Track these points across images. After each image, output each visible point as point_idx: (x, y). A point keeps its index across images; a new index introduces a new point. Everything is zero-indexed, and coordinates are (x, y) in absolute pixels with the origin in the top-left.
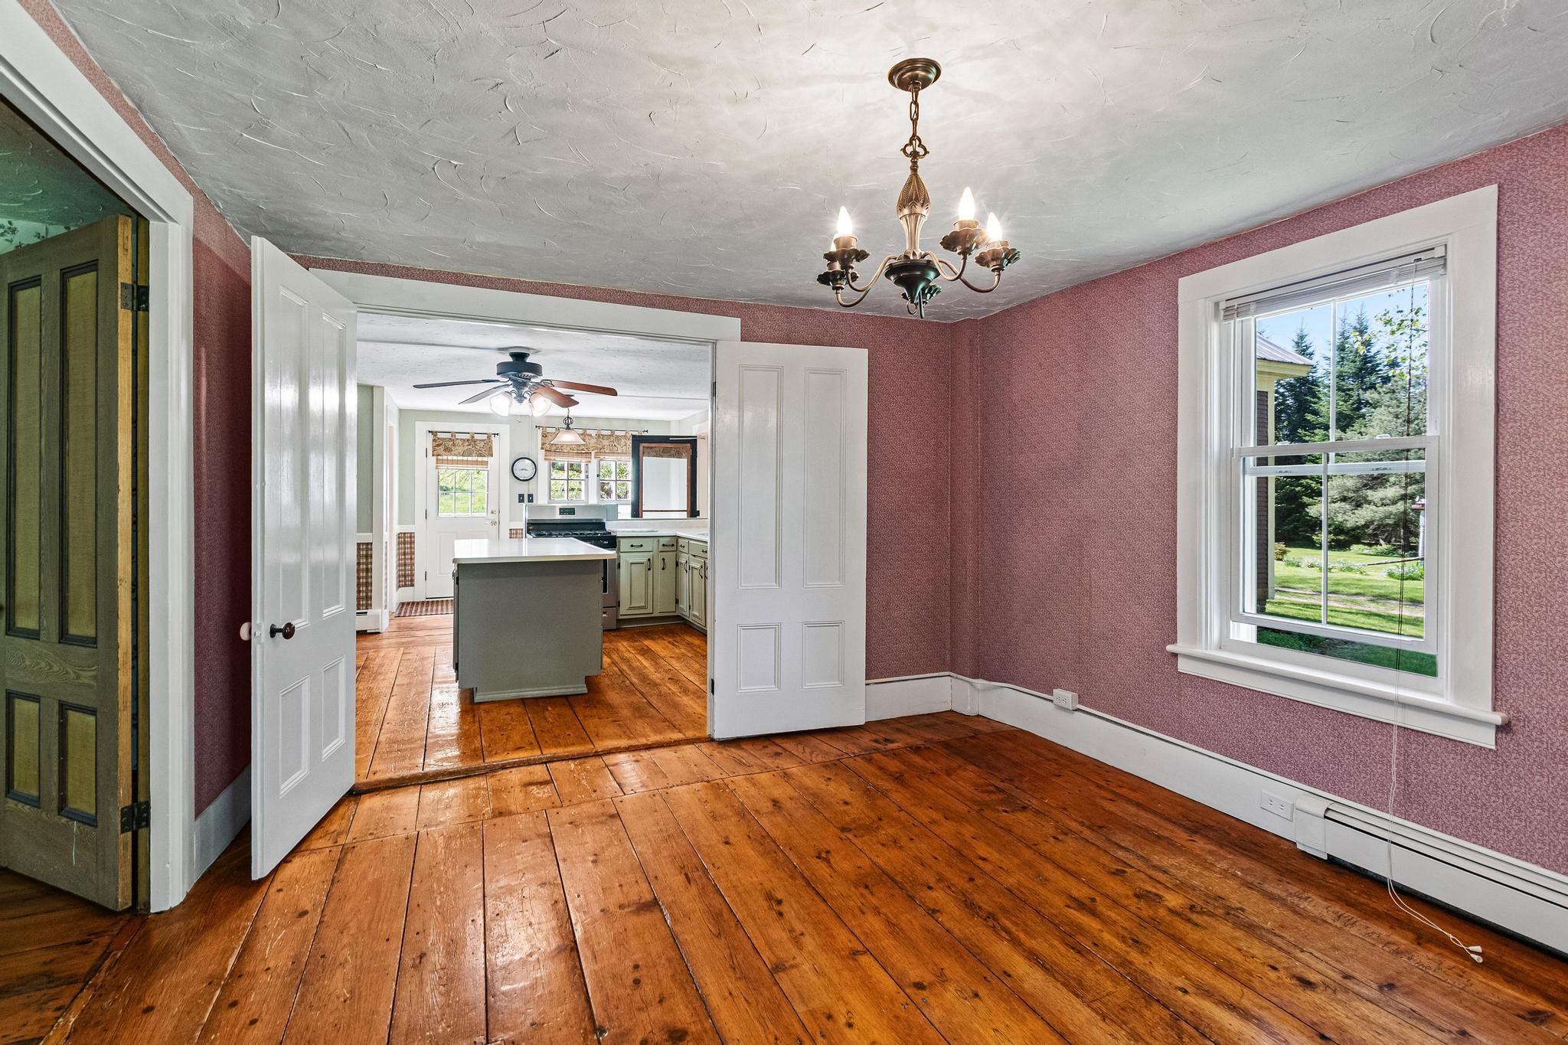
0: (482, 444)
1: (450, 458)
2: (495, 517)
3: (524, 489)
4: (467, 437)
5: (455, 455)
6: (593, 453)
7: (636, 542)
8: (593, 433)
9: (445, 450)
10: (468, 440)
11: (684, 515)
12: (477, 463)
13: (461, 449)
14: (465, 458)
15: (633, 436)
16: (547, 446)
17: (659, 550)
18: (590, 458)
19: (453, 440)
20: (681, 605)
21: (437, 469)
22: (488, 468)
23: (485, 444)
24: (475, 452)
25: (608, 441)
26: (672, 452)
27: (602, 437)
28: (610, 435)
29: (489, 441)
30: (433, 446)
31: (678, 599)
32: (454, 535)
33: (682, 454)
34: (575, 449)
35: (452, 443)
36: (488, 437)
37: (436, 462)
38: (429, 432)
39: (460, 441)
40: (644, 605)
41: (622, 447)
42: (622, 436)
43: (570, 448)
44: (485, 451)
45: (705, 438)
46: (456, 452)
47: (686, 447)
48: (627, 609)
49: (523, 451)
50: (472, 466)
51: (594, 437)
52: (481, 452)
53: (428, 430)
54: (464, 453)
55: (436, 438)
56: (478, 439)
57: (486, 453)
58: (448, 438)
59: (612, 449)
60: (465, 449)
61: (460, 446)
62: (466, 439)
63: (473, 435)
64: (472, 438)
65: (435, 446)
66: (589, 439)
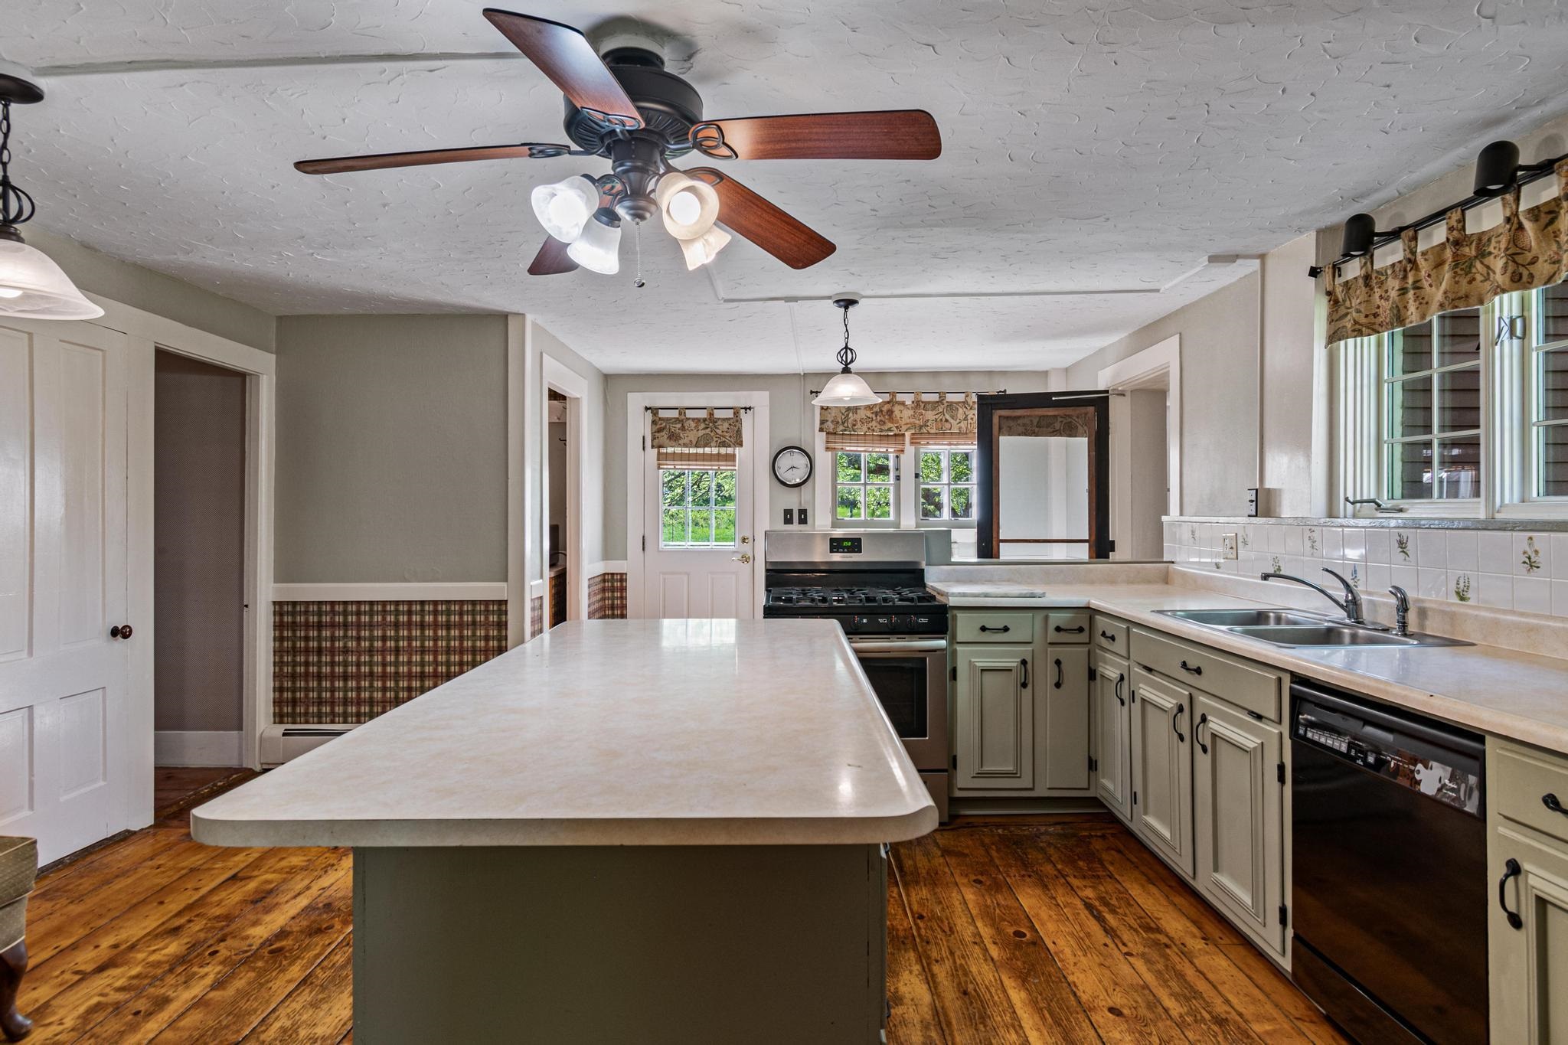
0: (726, 425)
1: (678, 450)
2: (746, 549)
3: (792, 500)
4: (703, 414)
5: (685, 445)
6: (908, 435)
7: (994, 620)
8: (908, 399)
9: (670, 438)
10: (705, 420)
11: (1082, 552)
12: (718, 457)
14: (700, 451)
15: (981, 398)
16: (830, 426)
17: (1048, 642)
18: (903, 444)
19: (682, 421)
20: (1103, 778)
21: (659, 468)
22: (735, 466)
23: (730, 425)
24: (716, 439)
25: (934, 412)
26: (1057, 426)
27: (922, 405)
28: (937, 402)
29: (737, 421)
30: (652, 433)
31: (1096, 761)
32: (685, 578)
33: (1077, 427)
34: (875, 429)
35: (680, 425)
36: (734, 413)
37: (658, 459)
38: (647, 409)
39: (691, 422)
40: (1011, 769)
41: (960, 423)
42: (960, 402)
43: (869, 429)
44: (730, 437)
45: (1128, 394)
46: (686, 441)
47: (1086, 414)
48: (974, 777)
49: (791, 436)
50: (709, 463)
51: (910, 407)
52: (724, 439)
53: (646, 406)
54: (696, 442)
55: (657, 419)
56: (719, 418)
57: (732, 439)
58: (674, 418)
59: (942, 428)
60: (700, 435)
61: (692, 431)
62: (701, 418)
63: (711, 412)
64: (710, 417)
65: (655, 432)
66: (901, 411)
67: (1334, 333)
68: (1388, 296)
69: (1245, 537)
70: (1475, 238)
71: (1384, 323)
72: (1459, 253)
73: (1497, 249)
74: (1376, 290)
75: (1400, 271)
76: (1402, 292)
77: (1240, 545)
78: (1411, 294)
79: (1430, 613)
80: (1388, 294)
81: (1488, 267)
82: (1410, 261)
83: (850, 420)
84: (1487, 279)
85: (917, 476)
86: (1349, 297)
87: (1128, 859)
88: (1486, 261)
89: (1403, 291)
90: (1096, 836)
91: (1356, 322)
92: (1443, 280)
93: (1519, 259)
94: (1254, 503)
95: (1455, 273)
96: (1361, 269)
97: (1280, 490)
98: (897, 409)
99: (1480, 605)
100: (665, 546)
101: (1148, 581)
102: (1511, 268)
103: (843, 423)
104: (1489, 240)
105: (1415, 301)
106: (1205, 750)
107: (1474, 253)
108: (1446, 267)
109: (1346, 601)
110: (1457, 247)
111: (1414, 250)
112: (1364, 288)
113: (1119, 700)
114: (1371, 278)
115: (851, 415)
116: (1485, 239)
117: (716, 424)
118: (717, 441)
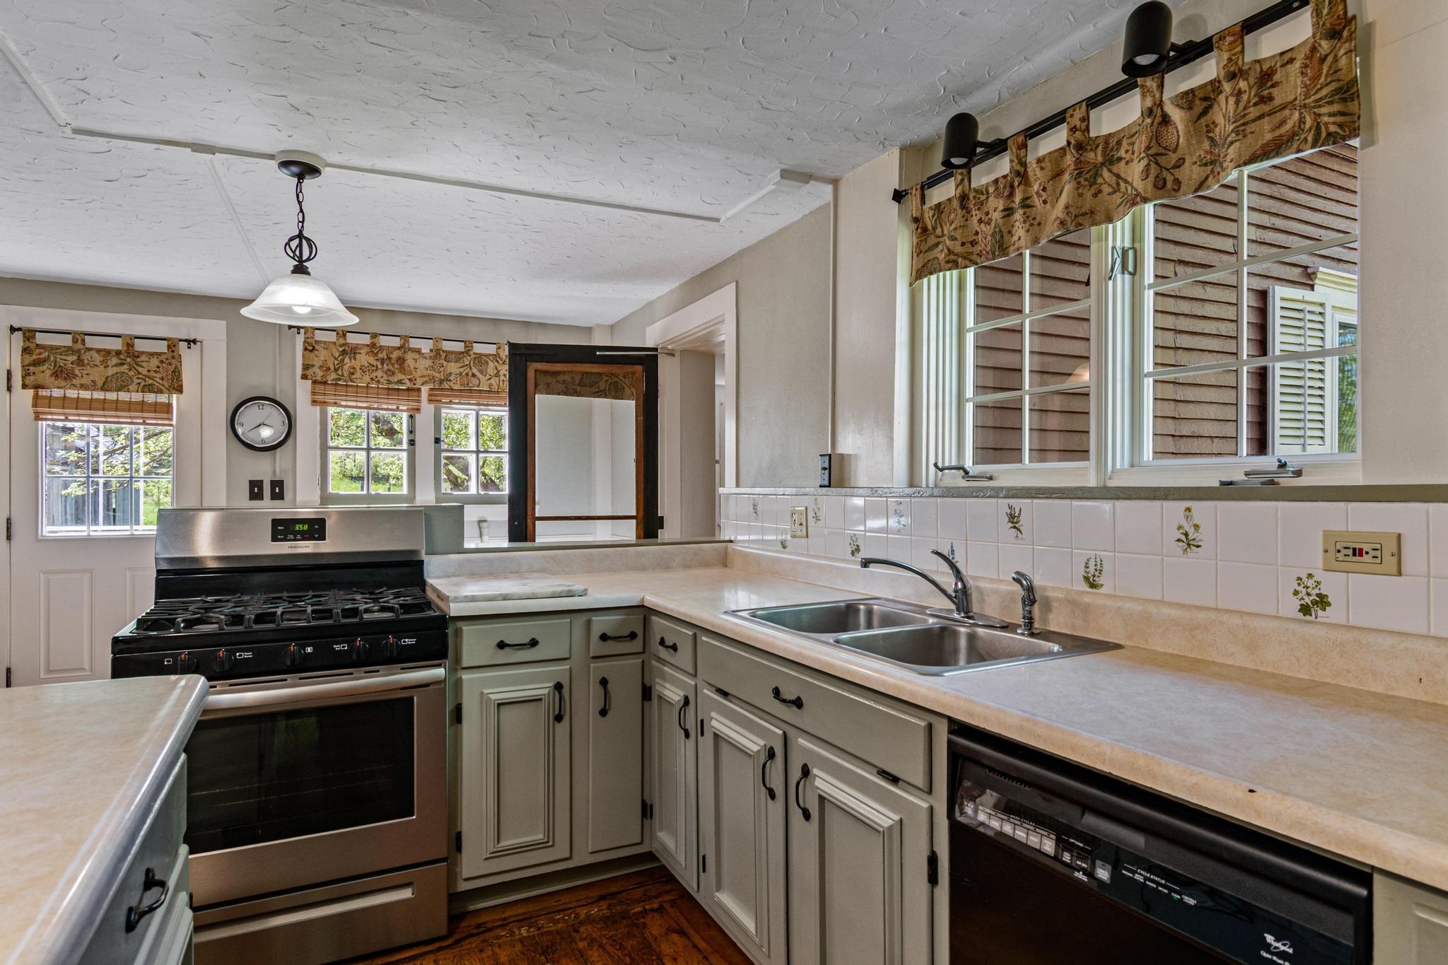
0: (155, 362)
1: (72, 393)
3: (263, 468)
4: (116, 345)
5: (84, 388)
6: (425, 391)
8: (426, 346)
9: (56, 375)
10: (118, 353)
11: (628, 531)
12: (142, 406)
14: (112, 396)
15: (512, 346)
16: (318, 372)
17: (591, 655)
18: (419, 401)
19: (79, 351)
20: (661, 830)
21: (37, 418)
22: (171, 419)
23: (162, 362)
24: (137, 381)
25: (459, 365)
26: (602, 385)
27: (443, 355)
28: (463, 353)
29: (173, 357)
30: (23, 366)
31: (651, 806)
32: (87, 577)
33: (624, 388)
34: (382, 380)
35: (75, 358)
36: (169, 347)
37: (35, 405)
38: (13, 329)
39: (95, 355)
40: (541, 836)
41: (489, 379)
42: (490, 355)
43: (372, 379)
44: (162, 379)
45: (677, 354)
46: (86, 380)
47: (634, 373)
48: (486, 859)
49: (260, 381)
50: (129, 414)
51: (427, 356)
52: (151, 382)
53: (11, 326)
54: (104, 384)
55: (32, 346)
56: (143, 353)
57: (165, 383)
58: (65, 347)
59: (468, 384)
60: (110, 374)
61: (96, 368)
62: (113, 350)
63: (130, 342)
64: (128, 349)
65: (29, 365)
66: (416, 360)
67: (923, 267)
68: (989, 219)
69: (817, 511)
70: (1101, 140)
71: (984, 252)
72: (1082, 158)
73: (1130, 152)
74: (974, 213)
75: (1004, 188)
76: (1006, 213)
77: (811, 521)
78: (1018, 215)
79: (1055, 604)
80: (990, 216)
81: (1118, 176)
82: (1018, 174)
83: (346, 367)
84: (1116, 190)
85: (437, 441)
86: (940, 223)
87: (695, 946)
88: (1115, 169)
89: (1008, 212)
90: (652, 910)
91: (950, 252)
92: (1060, 195)
93: (1162, 160)
94: (827, 471)
95: (1079, 183)
96: (957, 188)
97: (856, 456)
98: (410, 357)
99: (1117, 594)
100: (50, 532)
101: (706, 564)
102: (1154, 170)
103: (336, 370)
104: (1119, 143)
105: (1025, 222)
106: (807, 815)
107: (1100, 159)
108: (1066, 177)
109: (956, 591)
110: (1081, 152)
111: (1024, 159)
112: (959, 211)
113: (682, 731)
114: (968, 199)
115: (347, 360)
116: (1113, 142)
117: (138, 360)
118: (139, 384)
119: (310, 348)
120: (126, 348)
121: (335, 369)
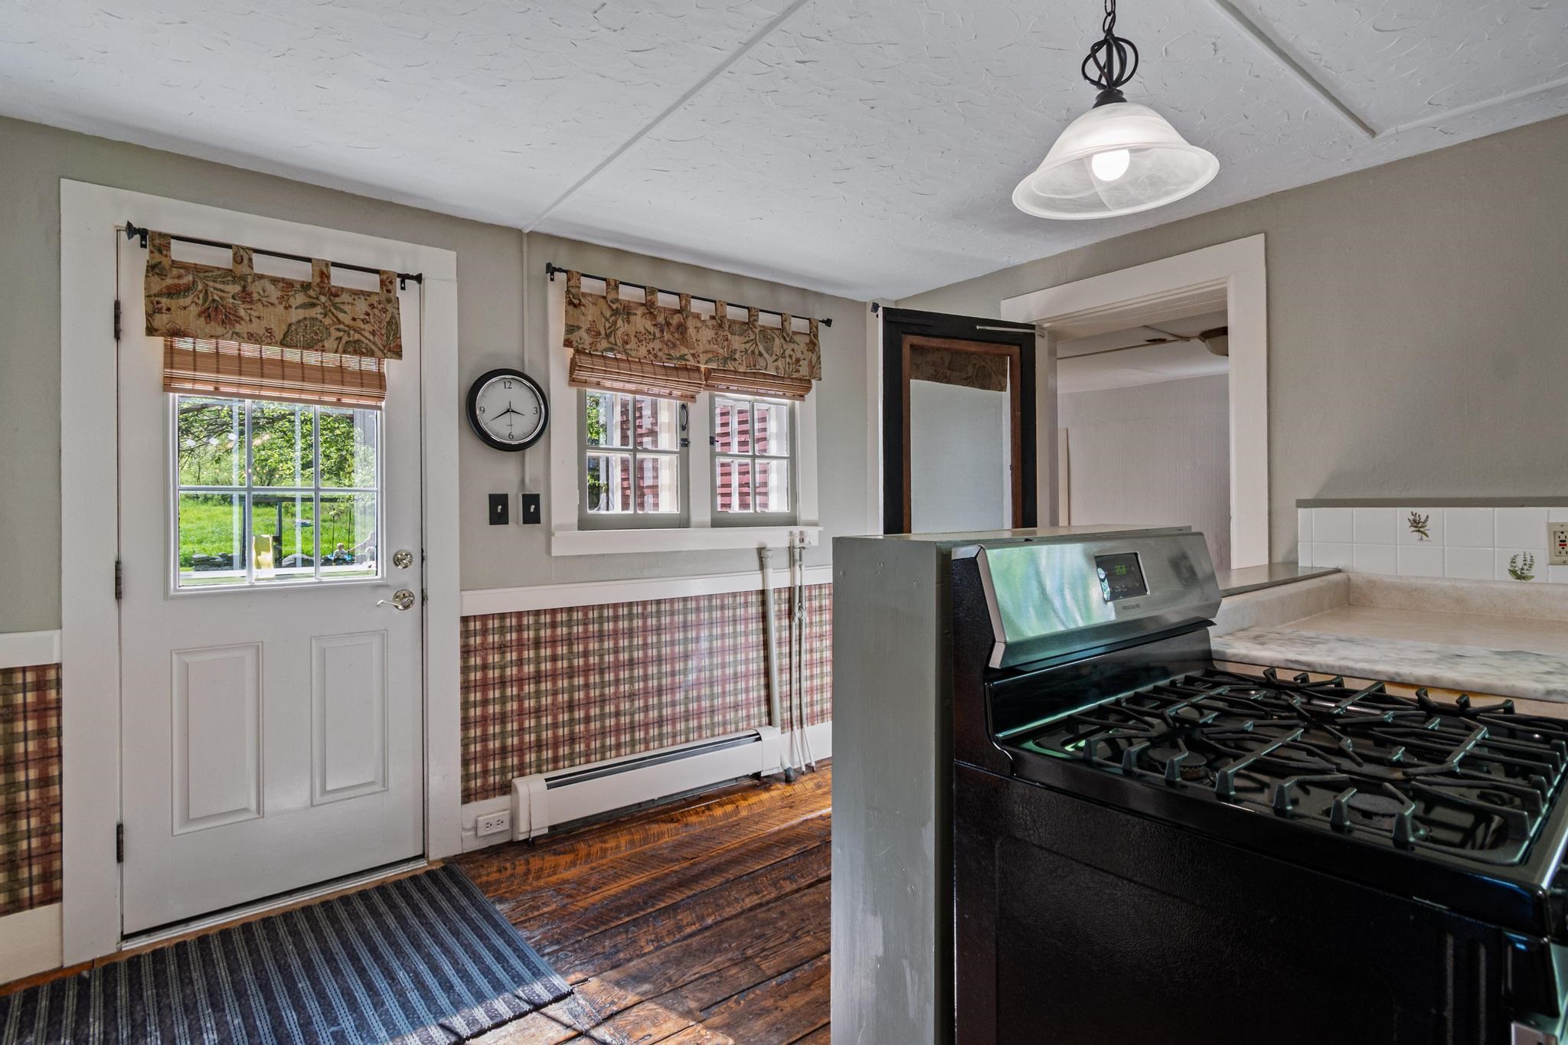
0: (362, 306)
1: (229, 347)
2: (408, 578)
3: (506, 477)
4: (301, 272)
5: (252, 338)
8: (707, 311)
9: (208, 314)
10: (305, 287)
12: (341, 375)
13: (275, 318)
14: (292, 355)
16: (584, 337)
19: (243, 278)
21: (168, 387)
22: (383, 399)
23: (372, 306)
24: (335, 334)
25: (743, 339)
27: (727, 325)
28: (748, 323)
29: (389, 301)
30: (148, 296)
32: (249, 656)
34: (660, 354)
35: (237, 288)
36: (382, 282)
37: (168, 366)
38: (131, 230)
39: (270, 288)
41: (776, 360)
42: (776, 329)
43: (649, 352)
44: (373, 333)
46: (256, 327)
49: (503, 348)
50: (318, 387)
51: (709, 325)
52: (357, 336)
53: (129, 224)
54: (285, 335)
55: (166, 263)
56: (342, 289)
57: (377, 339)
58: (219, 269)
59: (755, 365)
60: (294, 320)
61: (271, 308)
62: (297, 281)
63: (324, 269)
64: (322, 281)
65: (160, 294)
66: (697, 329)
83: (619, 333)
85: (713, 441)
98: (691, 323)
100: (188, 580)
103: (608, 336)
115: (620, 323)
117: (337, 300)
118: (341, 338)
119: (574, 301)
120: (318, 280)
121: (606, 334)
